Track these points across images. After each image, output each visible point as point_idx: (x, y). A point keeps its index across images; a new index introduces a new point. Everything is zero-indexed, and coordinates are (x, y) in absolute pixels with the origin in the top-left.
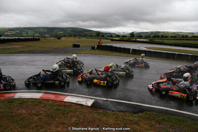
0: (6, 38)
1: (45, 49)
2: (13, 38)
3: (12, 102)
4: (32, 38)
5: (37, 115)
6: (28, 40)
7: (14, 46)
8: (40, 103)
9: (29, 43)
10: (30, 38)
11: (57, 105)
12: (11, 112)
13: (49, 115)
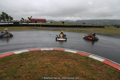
0: (86, 25)
1: (107, 33)
2: (90, 25)
3: (88, 59)
4: (100, 26)
5: (100, 71)
6: (98, 27)
7: (89, 30)
8: (103, 64)
9: (98, 29)
10: (98, 26)
11: (114, 70)
12: (87, 64)
13: (108, 74)
